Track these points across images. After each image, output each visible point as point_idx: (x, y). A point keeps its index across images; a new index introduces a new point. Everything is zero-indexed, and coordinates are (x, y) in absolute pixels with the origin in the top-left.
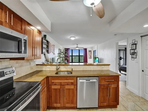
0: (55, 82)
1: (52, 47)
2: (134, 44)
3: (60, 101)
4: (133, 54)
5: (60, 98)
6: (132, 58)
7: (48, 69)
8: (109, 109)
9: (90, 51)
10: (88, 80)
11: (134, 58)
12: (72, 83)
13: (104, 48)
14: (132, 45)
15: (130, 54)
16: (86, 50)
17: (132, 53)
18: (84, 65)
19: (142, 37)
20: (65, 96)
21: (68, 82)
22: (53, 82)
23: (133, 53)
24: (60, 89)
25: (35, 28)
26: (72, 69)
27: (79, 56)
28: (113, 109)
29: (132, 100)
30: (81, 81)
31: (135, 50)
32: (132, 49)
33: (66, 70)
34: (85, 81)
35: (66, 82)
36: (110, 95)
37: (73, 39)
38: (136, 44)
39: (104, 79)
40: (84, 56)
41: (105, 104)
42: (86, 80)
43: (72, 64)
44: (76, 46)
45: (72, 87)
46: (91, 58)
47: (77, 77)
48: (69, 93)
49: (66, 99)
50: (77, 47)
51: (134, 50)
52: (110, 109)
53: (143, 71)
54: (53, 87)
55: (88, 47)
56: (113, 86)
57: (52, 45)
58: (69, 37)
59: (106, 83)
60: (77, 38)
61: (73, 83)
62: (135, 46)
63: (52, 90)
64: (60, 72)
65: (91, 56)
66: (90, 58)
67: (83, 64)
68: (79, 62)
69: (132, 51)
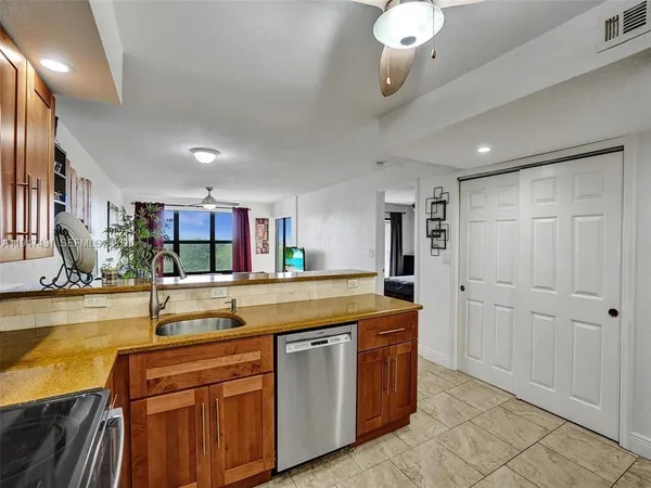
0: (165, 375)
1: (80, 188)
2: (441, 202)
3: (193, 468)
4: (435, 234)
5: (193, 452)
6: (432, 247)
7: (94, 316)
8: (387, 435)
9: (263, 220)
10: (319, 343)
11: (438, 248)
12: (255, 368)
13: (326, 210)
14: (433, 203)
15: (428, 236)
16: (243, 214)
17: (433, 231)
18: (234, 284)
19: (460, 180)
20: (221, 435)
21: (237, 366)
22: (157, 380)
23: (437, 231)
24: (197, 408)
25: (28, 58)
26: (233, 302)
27: (213, 242)
28: (398, 432)
29: (440, 387)
30: (291, 348)
31: (442, 222)
32: (433, 220)
33: (201, 309)
34: (311, 347)
35: (229, 367)
36: (392, 386)
37: (205, 158)
38: (444, 203)
39: (375, 328)
40: (235, 242)
41: (379, 421)
42: (313, 344)
43: (212, 279)
44: (203, 194)
45: (255, 384)
46: (267, 252)
47: (275, 336)
48: (240, 416)
49: (226, 449)
50: (209, 200)
51: (438, 223)
52: (391, 434)
53: (462, 288)
54: (155, 406)
55: (256, 201)
56: (400, 349)
57: (79, 176)
58: (185, 149)
59: (381, 343)
60: (226, 155)
61: (259, 367)
62: (441, 207)
63: (151, 424)
64: (170, 321)
65: (265, 245)
66: (262, 253)
67: (229, 278)
68: (213, 271)
69: (434, 226)
